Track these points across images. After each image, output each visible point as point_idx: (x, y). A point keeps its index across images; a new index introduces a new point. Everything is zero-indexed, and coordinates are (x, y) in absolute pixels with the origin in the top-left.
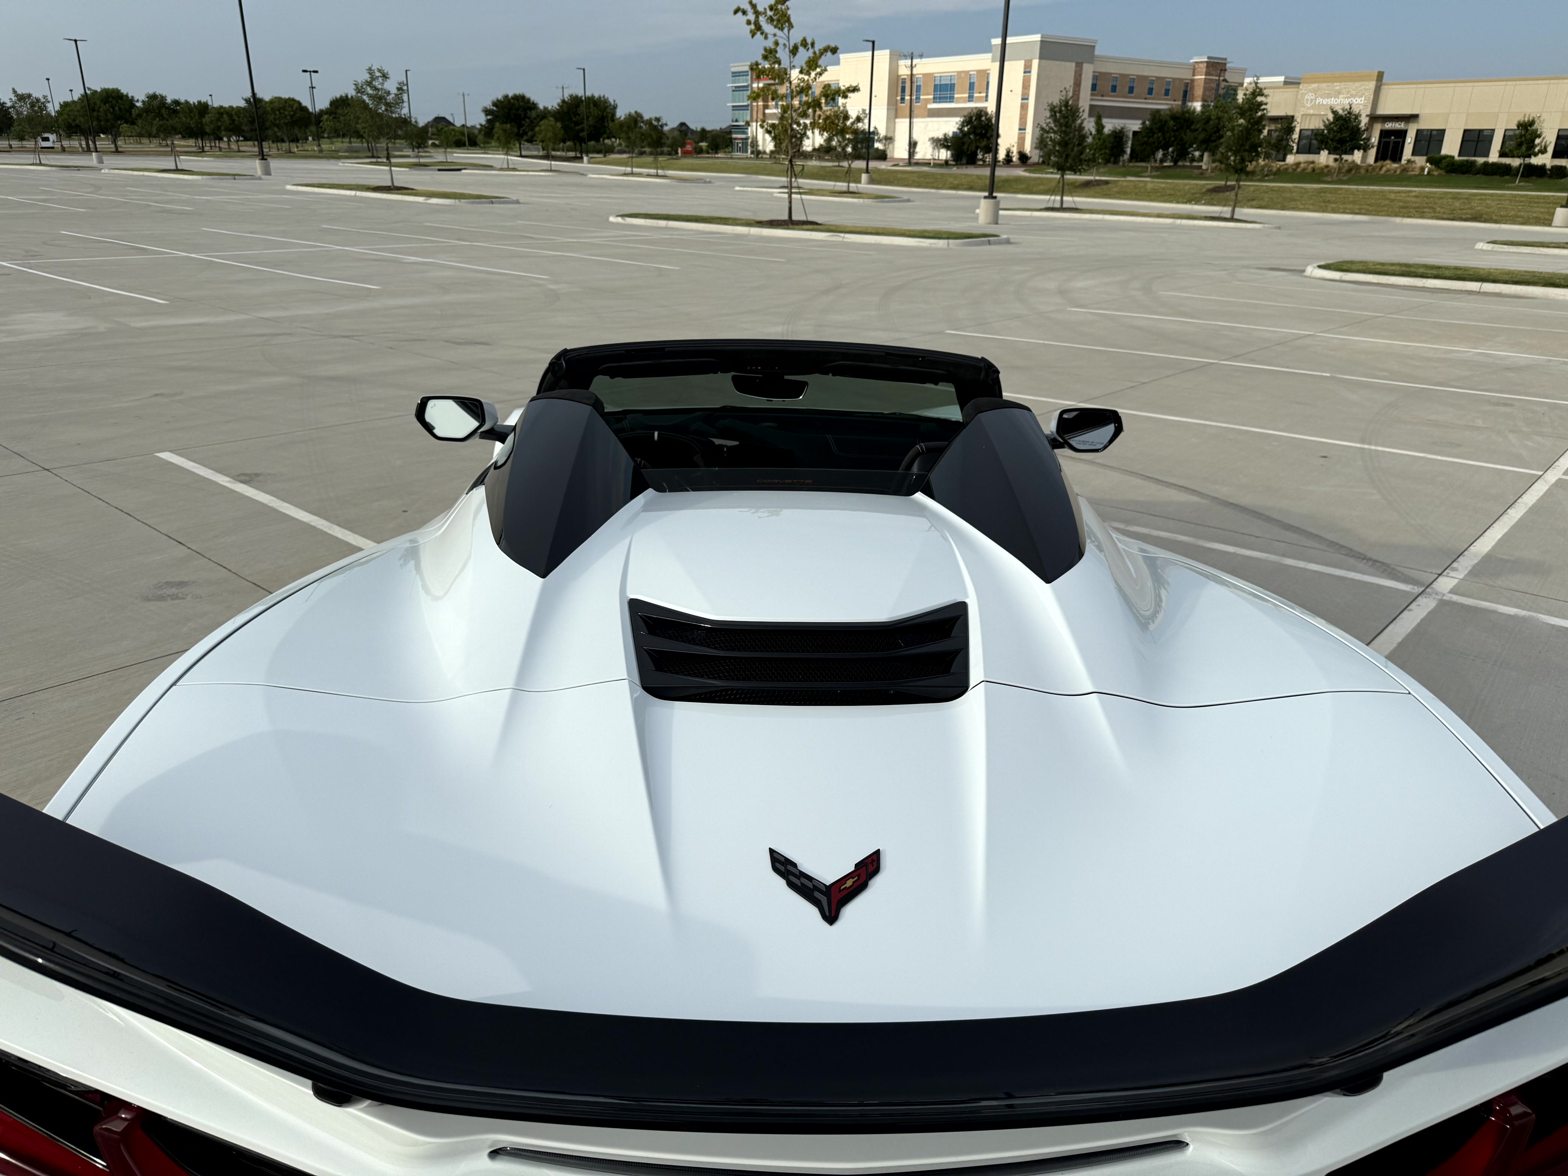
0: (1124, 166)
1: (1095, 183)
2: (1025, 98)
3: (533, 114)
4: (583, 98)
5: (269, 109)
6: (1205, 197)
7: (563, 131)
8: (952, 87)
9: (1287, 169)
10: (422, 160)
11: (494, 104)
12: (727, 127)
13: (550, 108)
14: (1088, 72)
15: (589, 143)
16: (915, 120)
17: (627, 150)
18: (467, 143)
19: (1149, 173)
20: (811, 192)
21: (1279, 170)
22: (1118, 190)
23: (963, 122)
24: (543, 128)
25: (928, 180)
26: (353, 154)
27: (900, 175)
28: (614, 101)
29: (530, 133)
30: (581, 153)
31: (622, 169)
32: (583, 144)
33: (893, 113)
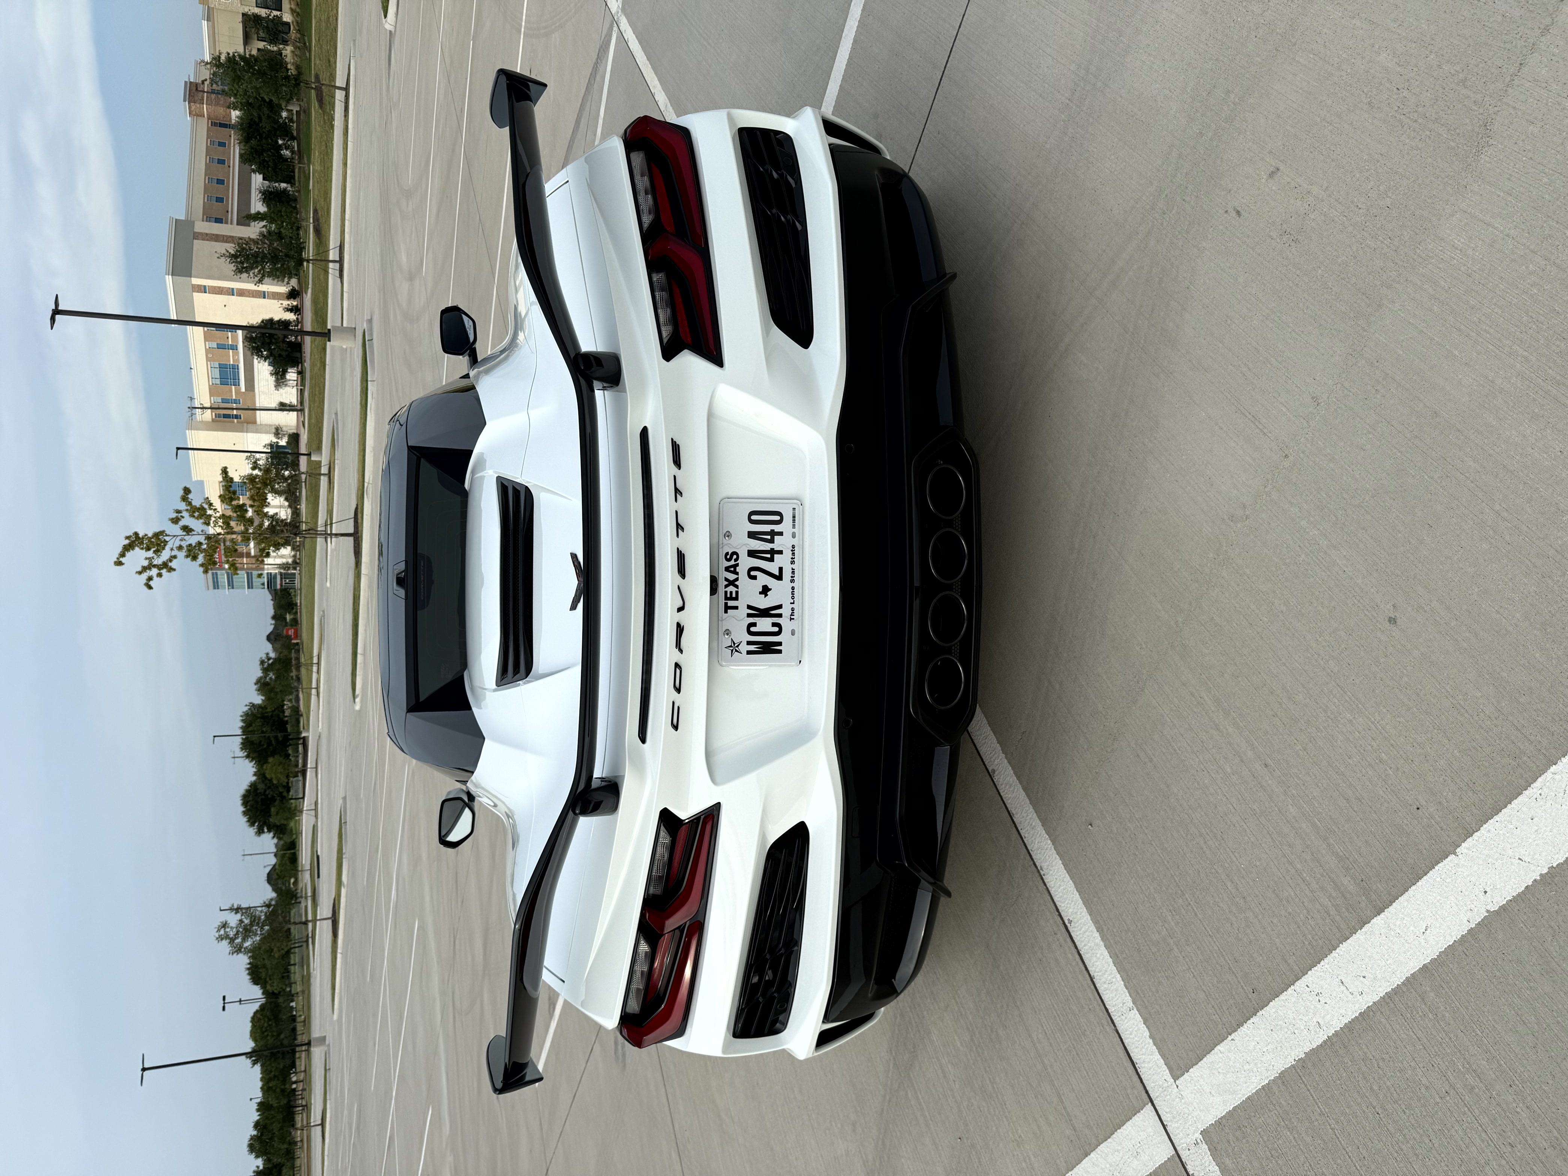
0: (299, 191)
1: (316, 223)
2: (231, 292)
3: (261, 787)
4: (244, 737)
5: (262, 1043)
6: (328, 110)
7: (277, 757)
8: (223, 368)
9: (297, 22)
10: (309, 894)
11: (252, 824)
12: (270, 593)
13: (255, 770)
14: (202, 227)
15: (289, 730)
16: (258, 405)
17: (295, 693)
18: (293, 851)
19: (306, 166)
20: (330, 512)
21: (299, 31)
22: (322, 200)
23: (258, 356)
24: (273, 776)
25: (317, 393)
26: (305, 962)
27: (313, 421)
28: (246, 705)
29: (281, 790)
30: (299, 739)
31: (313, 698)
32: (290, 737)
33: (250, 426)
